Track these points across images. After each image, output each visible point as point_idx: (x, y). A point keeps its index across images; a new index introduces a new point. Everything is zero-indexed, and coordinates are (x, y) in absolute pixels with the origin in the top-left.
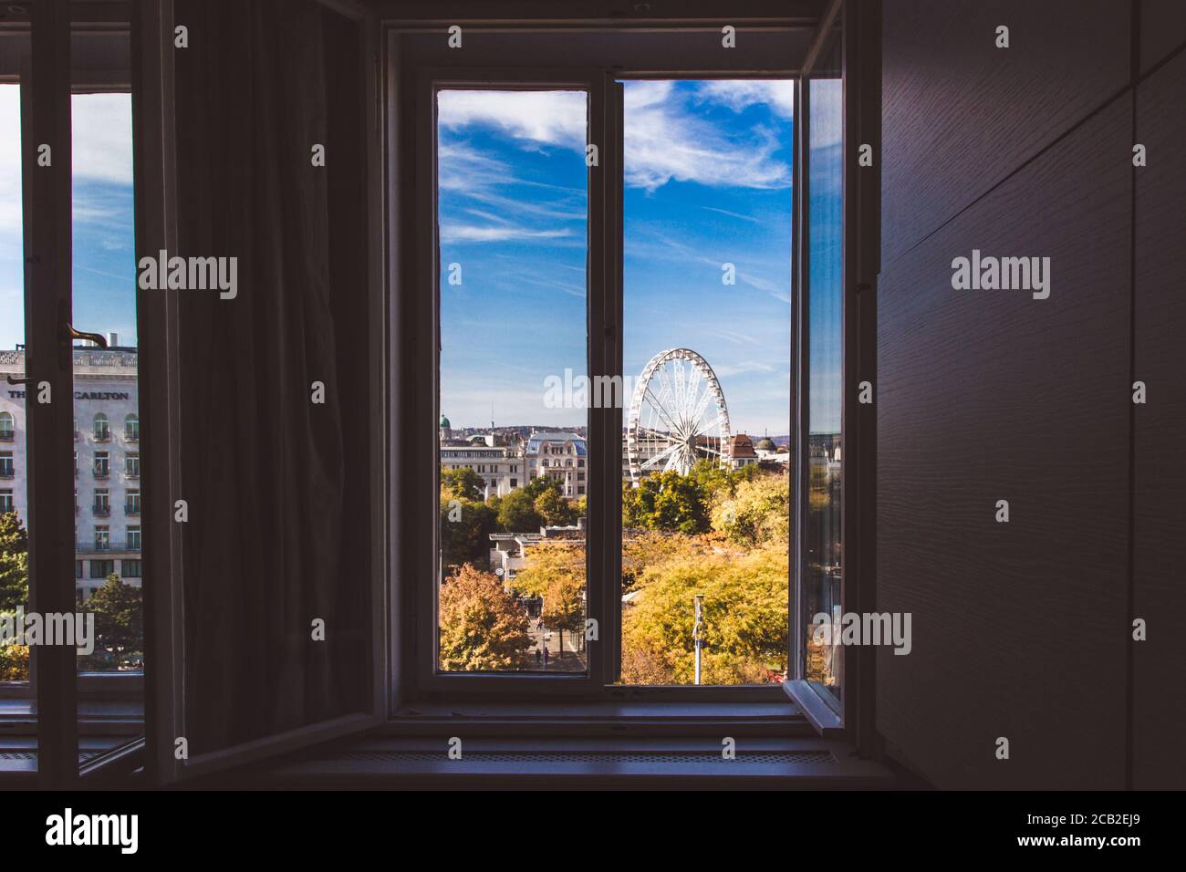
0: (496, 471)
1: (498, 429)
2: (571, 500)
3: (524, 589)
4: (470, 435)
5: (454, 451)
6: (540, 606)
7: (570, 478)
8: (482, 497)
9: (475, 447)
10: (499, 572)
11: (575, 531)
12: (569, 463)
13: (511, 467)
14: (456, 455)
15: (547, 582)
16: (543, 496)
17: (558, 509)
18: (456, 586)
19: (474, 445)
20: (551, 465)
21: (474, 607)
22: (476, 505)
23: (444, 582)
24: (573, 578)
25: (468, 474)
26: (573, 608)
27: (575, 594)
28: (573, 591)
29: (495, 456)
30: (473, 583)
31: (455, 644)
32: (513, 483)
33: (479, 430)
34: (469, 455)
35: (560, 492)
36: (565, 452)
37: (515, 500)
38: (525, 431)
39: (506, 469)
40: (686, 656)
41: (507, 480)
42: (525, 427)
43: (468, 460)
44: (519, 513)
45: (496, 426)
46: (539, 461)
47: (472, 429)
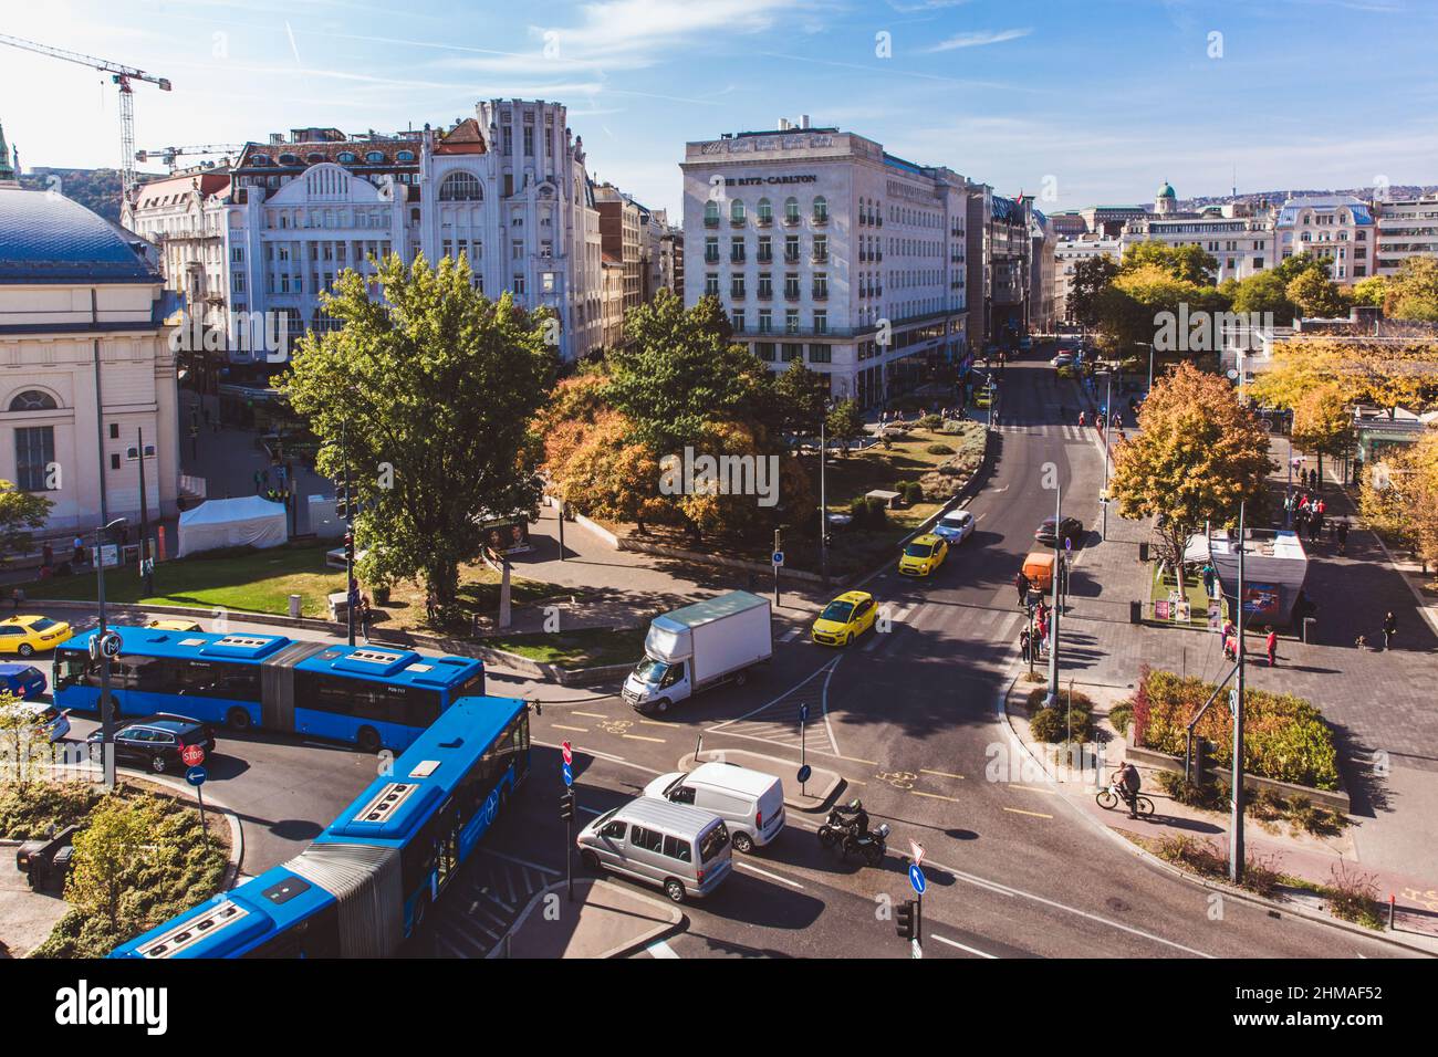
0: (1234, 249)
1: (1242, 196)
2: (1343, 284)
3: (1267, 399)
4: (1202, 205)
5: (1178, 225)
6: (1290, 420)
7: (1342, 256)
8: (1213, 282)
9: (1208, 219)
10: (1232, 374)
11: (1345, 325)
12: (1342, 236)
13: (1256, 243)
14: (1179, 230)
15: (1299, 390)
16: (1300, 278)
17: (1322, 296)
18: (1169, 389)
19: (1206, 216)
20: (1314, 238)
21: (1190, 417)
22: (1203, 290)
23: (1155, 384)
24: (1340, 387)
25: (1193, 253)
26: (1338, 427)
27: (1342, 408)
28: (1340, 404)
29: (1233, 229)
30: (1192, 386)
31: (1164, 459)
32: (1258, 263)
33: (1214, 200)
34: (1197, 230)
35: (1327, 274)
36: (1336, 221)
37: (1258, 285)
38: (1279, 198)
39: (1249, 246)
41: (1249, 260)
42: (1279, 193)
43: (1195, 236)
44: (1263, 301)
45: (1238, 194)
46: (1297, 234)
47: (1205, 199)
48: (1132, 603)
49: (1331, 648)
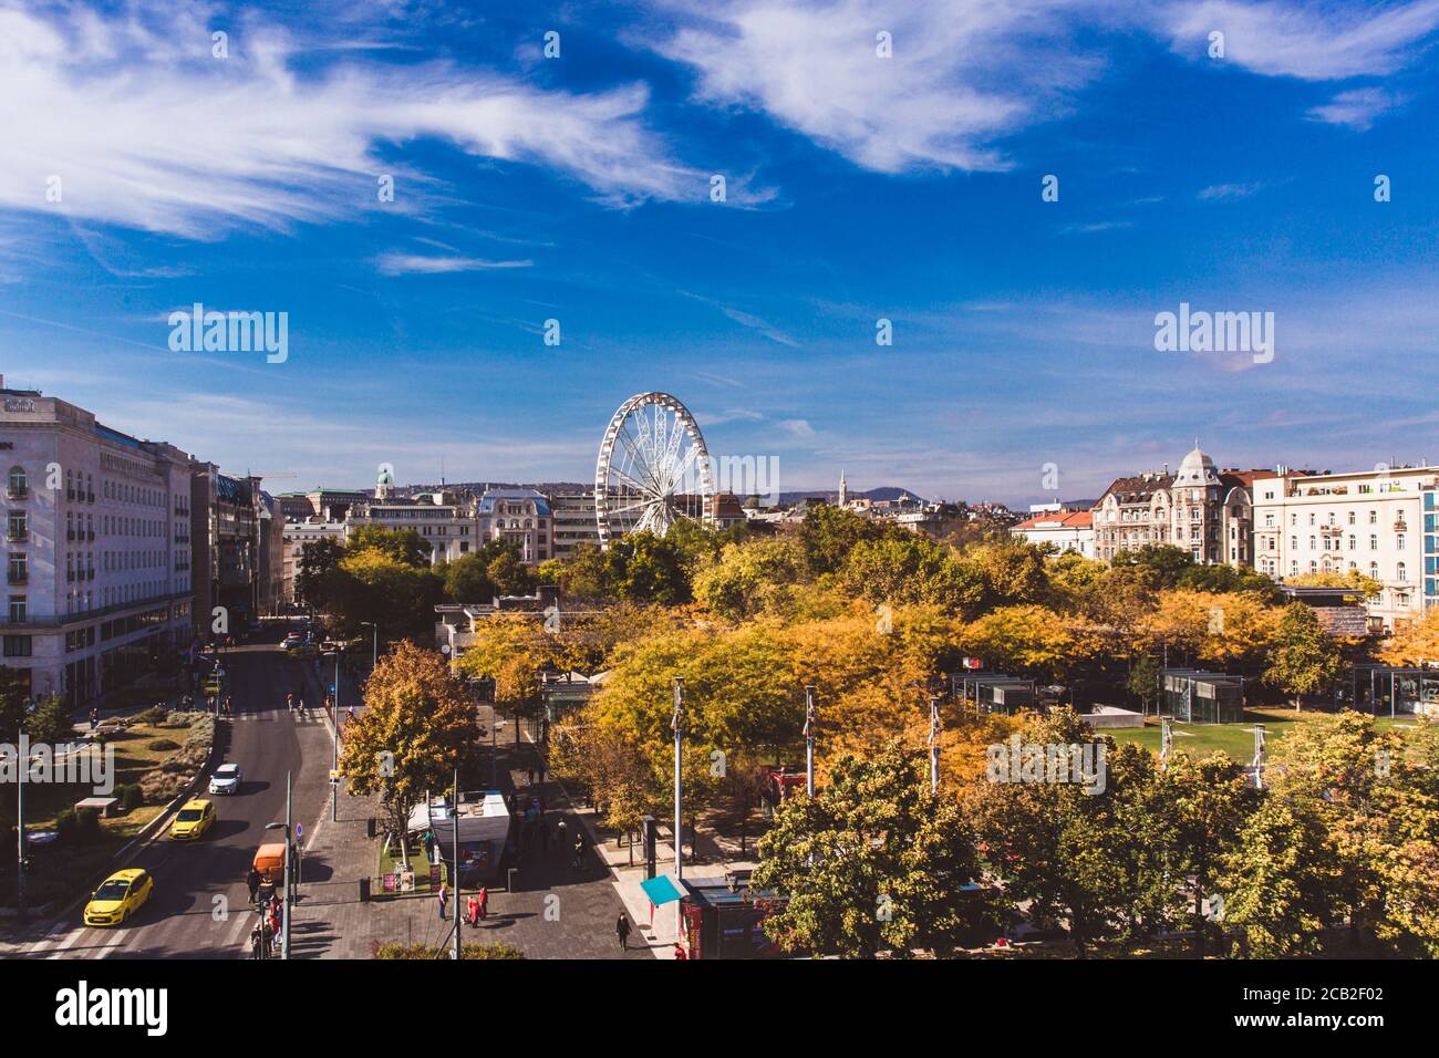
0: (444, 534)
1: (450, 486)
2: (529, 566)
3: (473, 670)
4: (416, 493)
5: (396, 510)
6: (493, 689)
7: (529, 541)
8: (428, 563)
9: (421, 506)
10: (445, 649)
11: (533, 601)
12: (528, 524)
13: (462, 528)
14: (398, 516)
15: (499, 661)
16: (497, 561)
17: (515, 577)
18: (391, 666)
19: (421, 503)
20: (507, 526)
21: (410, 692)
22: (419, 572)
23: (379, 662)
24: (531, 657)
25: (410, 536)
26: (530, 692)
27: (533, 675)
28: (530, 672)
29: (443, 516)
30: (411, 663)
31: (388, 733)
32: (464, 547)
33: (427, 488)
34: (413, 516)
35: (519, 557)
36: (524, 511)
37: (464, 566)
38: (479, 488)
39: (456, 531)
40: (663, 748)
41: (457, 543)
42: (479, 484)
43: (412, 521)
44: (468, 581)
45: (446, 483)
46: (494, 521)
47: (419, 487)
48: (362, 881)
49: (530, 893)
